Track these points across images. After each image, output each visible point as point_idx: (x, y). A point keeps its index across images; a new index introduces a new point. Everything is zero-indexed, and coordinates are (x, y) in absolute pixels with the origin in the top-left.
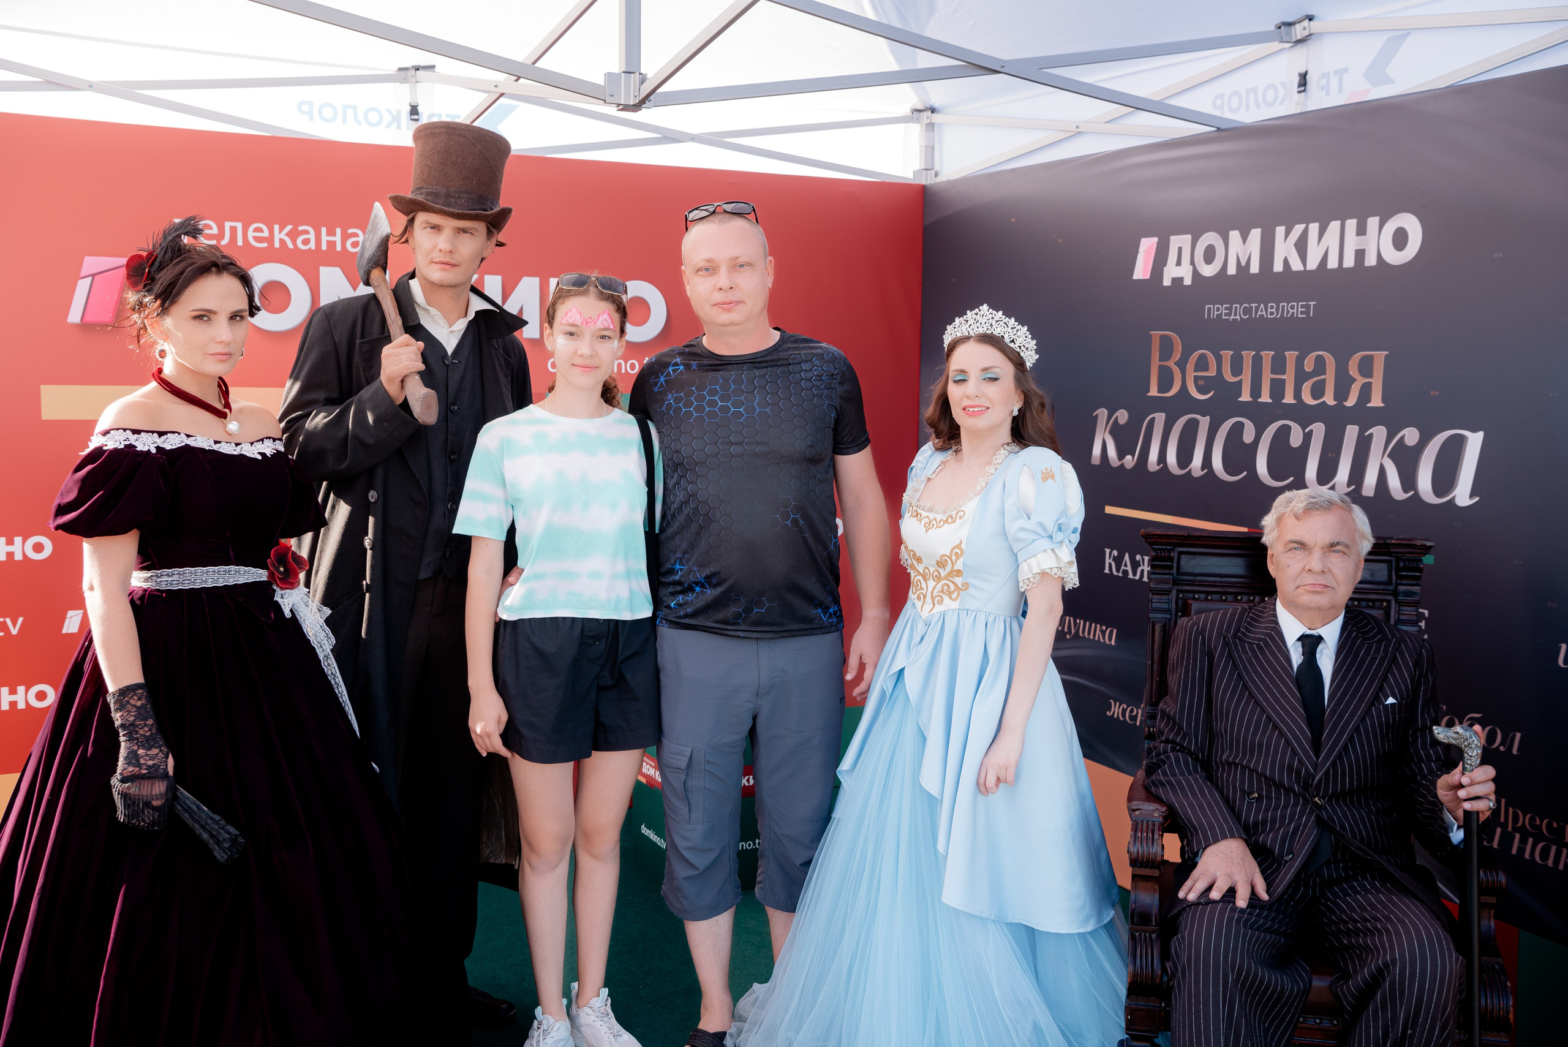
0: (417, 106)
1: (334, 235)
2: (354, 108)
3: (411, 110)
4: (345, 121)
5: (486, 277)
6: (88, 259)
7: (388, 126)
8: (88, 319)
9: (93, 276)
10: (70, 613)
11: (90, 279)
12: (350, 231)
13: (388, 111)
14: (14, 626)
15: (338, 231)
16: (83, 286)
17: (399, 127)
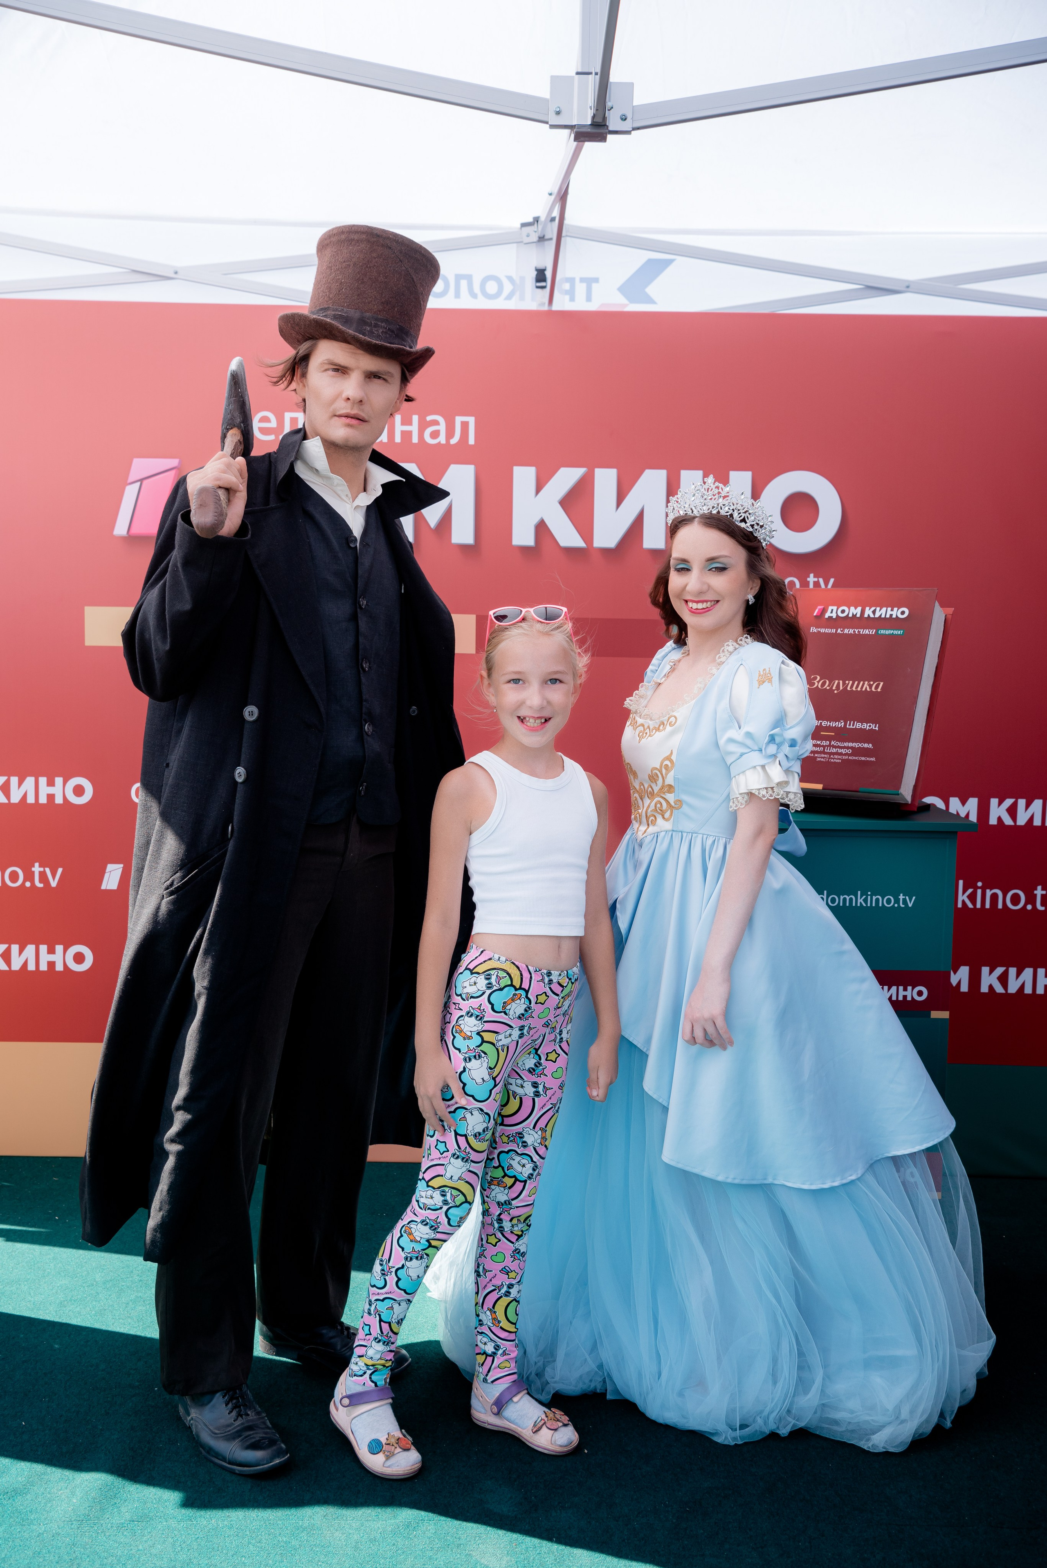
0: (545, 270)
1: (410, 423)
2: (469, 278)
3: (537, 275)
4: (457, 295)
5: (599, 472)
6: (136, 461)
7: (509, 297)
8: (135, 530)
9: (141, 480)
10: (110, 867)
11: (139, 483)
12: (429, 418)
13: (510, 279)
14: (54, 877)
15: (415, 418)
16: (130, 493)
17: (522, 298)
